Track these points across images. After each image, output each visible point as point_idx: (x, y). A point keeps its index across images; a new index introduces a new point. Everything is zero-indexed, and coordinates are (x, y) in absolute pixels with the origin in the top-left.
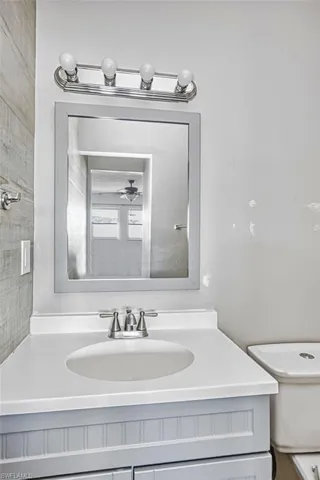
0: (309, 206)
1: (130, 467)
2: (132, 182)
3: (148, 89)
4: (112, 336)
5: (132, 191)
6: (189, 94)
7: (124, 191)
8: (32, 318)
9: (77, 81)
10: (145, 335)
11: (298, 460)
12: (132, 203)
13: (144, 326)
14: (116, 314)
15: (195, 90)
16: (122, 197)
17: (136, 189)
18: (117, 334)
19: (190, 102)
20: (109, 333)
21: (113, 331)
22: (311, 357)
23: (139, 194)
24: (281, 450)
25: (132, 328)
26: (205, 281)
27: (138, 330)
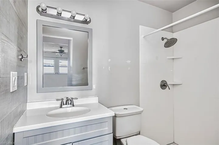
0: (127, 61)
1: (71, 143)
2: (61, 47)
3: (74, 18)
4: (61, 107)
5: (61, 52)
6: (88, 22)
7: (58, 51)
8: (27, 103)
9: (46, 12)
10: (73, 106)
11: (122, 140)
12: (62, 57)
13: (73, 103)
14: (62, 99)
15: (90, 20)
16: (57, 54)
17: (63, 51)
18: (63, 106)
19: (89, 24)
20: (60, 106)
21: (61, 105)
22: (127, 109)
23: (65, 53)
24: (118, 138)
25: (68, 104)
26: (94, 87)
27: (71, 104)
